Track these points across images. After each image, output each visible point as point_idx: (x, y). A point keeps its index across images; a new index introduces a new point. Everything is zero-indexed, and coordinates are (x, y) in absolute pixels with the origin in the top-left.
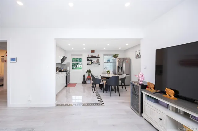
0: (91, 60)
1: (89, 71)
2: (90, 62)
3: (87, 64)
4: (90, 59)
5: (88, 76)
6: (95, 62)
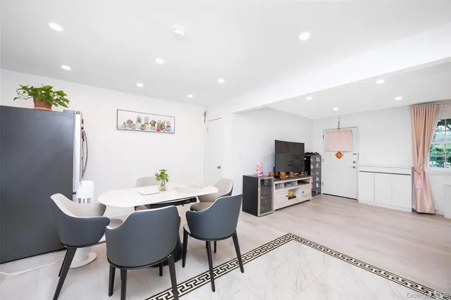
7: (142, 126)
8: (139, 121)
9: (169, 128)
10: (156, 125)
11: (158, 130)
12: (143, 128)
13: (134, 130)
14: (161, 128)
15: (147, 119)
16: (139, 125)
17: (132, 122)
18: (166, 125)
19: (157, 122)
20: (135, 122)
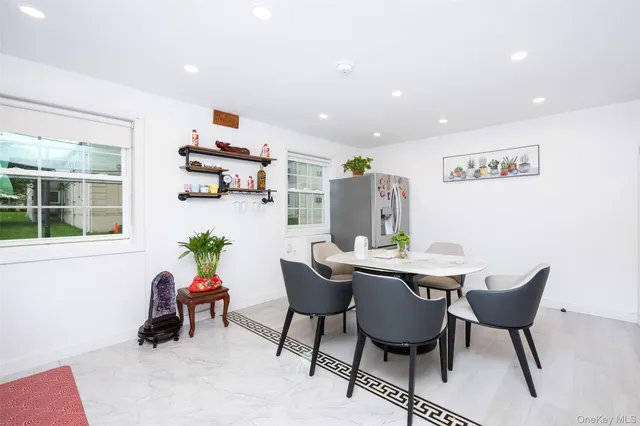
0: (219, 172)
1: (205, 246)
2: (212, 184)
3: (183, 197)
4: (207, 162)
5: (197, 280)
6: (244, 186)
7: (477, 171)
8: (471, 166)
9: (526, 168)
10: (499, 167)
11: (504, 174)
12: (477, 175)
13: (464, 179)
14: (508, 169)
15: (483, 160)
16: (472, 172)
17: (461, 169)
18: (518, 162)
19: (501, 161)
20: (465, 169)
